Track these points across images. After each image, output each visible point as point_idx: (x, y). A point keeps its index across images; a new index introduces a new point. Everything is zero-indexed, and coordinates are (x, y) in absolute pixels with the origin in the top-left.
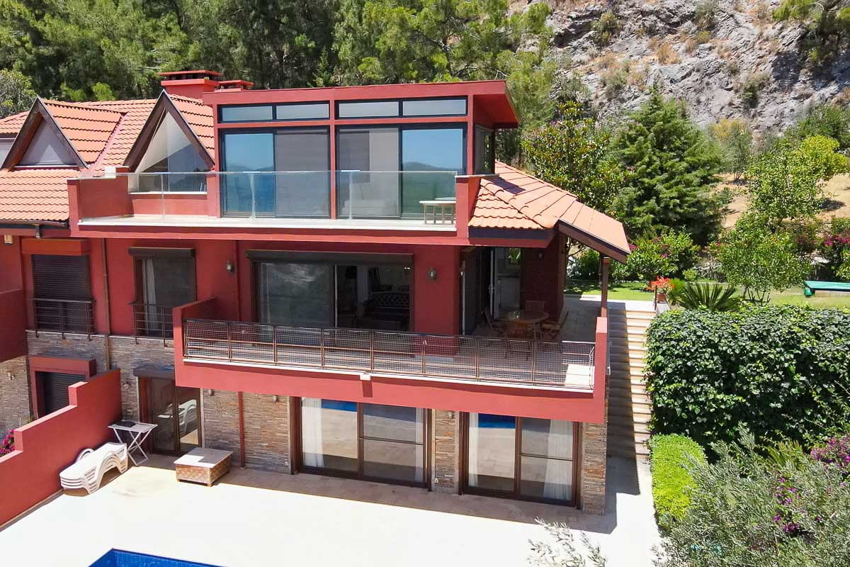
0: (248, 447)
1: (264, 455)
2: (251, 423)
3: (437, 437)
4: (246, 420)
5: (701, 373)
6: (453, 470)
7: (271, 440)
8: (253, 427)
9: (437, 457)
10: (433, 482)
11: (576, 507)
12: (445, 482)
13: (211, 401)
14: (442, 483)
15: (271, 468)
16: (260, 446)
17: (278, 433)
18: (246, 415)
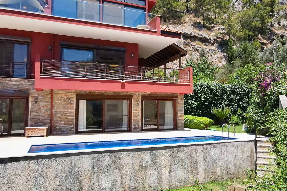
0: (54, 125)
1: (62, 127)
2: (56, 114)
3: (134, 111)
4: (53, 113)
5: (189, 97)
6: (139, 123)
7: (65, 120)
8: (57, 116)
9: (134, 119)
10: (132, 128)
11: (175, 129)
12: (136, 127)
13: (35, 105)
14: (135, 128)
15: (65, 133)
16: (60, 124)
17: (69, 117)
18: (54, 110)
